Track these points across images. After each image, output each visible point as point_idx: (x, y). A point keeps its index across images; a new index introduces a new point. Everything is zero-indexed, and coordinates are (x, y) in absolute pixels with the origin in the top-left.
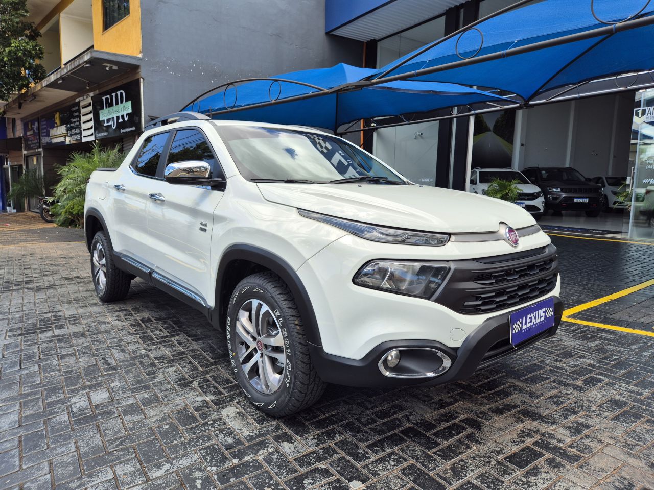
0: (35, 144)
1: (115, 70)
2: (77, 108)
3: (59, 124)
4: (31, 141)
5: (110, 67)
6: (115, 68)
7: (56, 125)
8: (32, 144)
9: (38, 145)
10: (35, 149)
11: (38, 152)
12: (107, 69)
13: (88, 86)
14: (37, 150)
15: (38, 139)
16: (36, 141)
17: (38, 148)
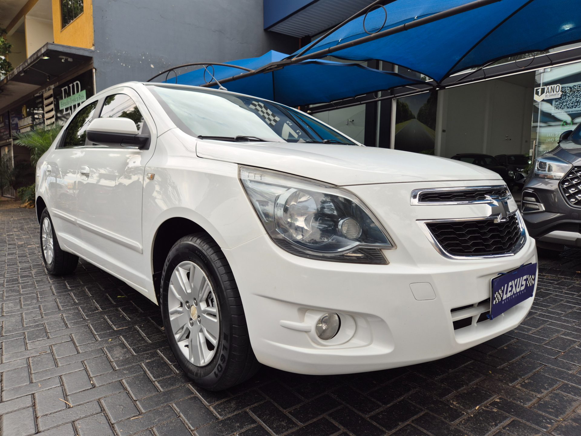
0: (6, 135)
1: (70, 62)
2: (40, 100)
3: (25, 116)
4: (3, 132)
5: (66, 59)
6: (70, 60)
7: (23, 117)
8: (4, 135)
9: (8, 135)
10: (6, 140)
11: (9, 142)
12: (63, 61)
13: (49, 79)
14: (8, 141)
15: (8, 130)
16: (7, 133)
17: (8, 139)
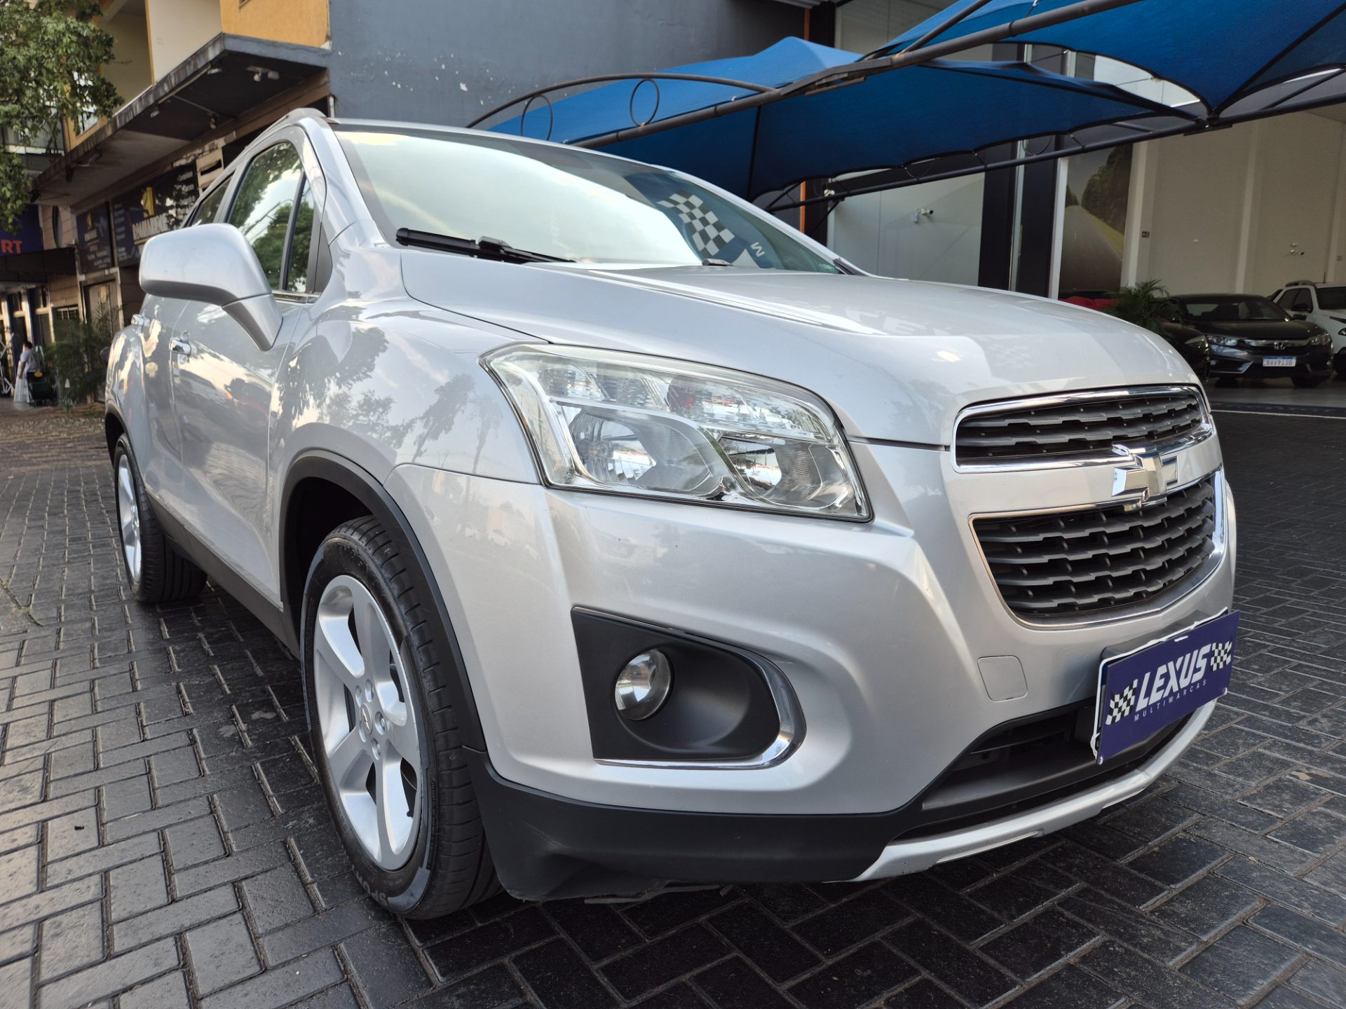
0: (103, 258)
4: (94, 253)
8: (97, 259)
9: (109, 260)
10: (104, 269)
11: (110, 274)
15: (108, 248)
16: (104, 253)
17: (108, 268)
